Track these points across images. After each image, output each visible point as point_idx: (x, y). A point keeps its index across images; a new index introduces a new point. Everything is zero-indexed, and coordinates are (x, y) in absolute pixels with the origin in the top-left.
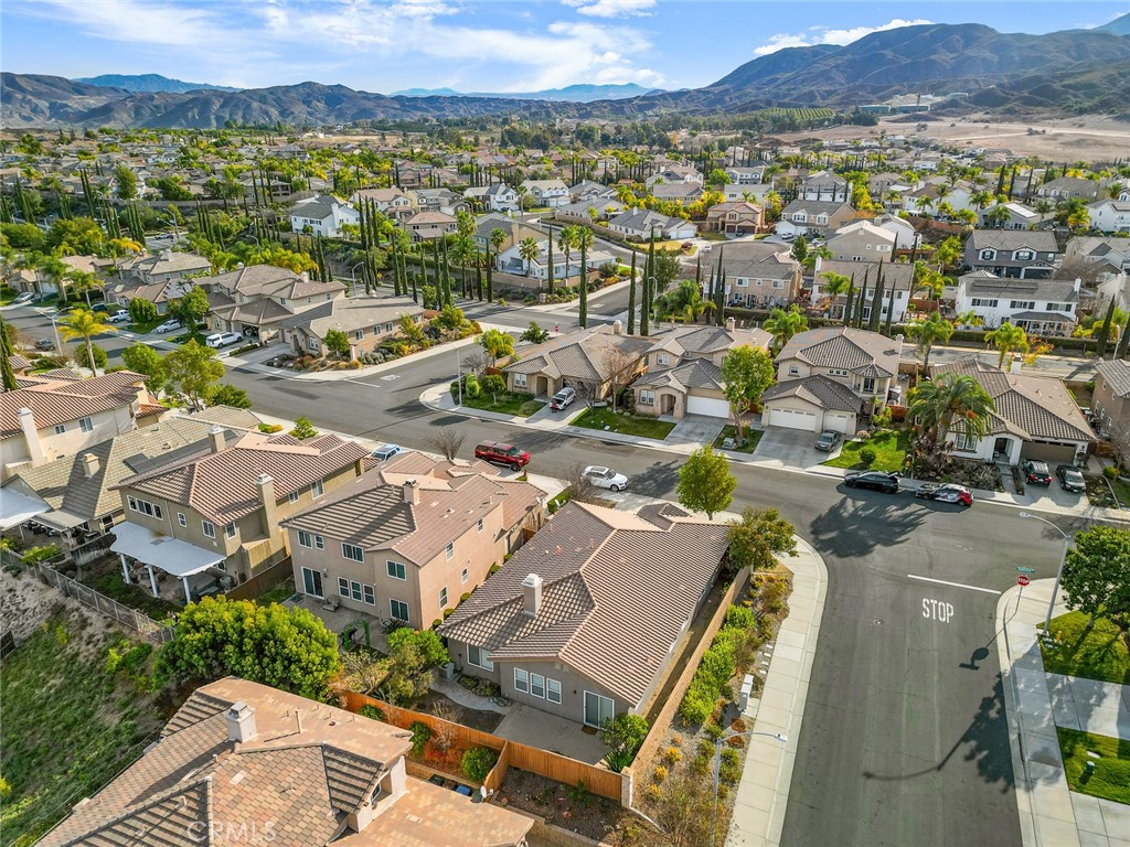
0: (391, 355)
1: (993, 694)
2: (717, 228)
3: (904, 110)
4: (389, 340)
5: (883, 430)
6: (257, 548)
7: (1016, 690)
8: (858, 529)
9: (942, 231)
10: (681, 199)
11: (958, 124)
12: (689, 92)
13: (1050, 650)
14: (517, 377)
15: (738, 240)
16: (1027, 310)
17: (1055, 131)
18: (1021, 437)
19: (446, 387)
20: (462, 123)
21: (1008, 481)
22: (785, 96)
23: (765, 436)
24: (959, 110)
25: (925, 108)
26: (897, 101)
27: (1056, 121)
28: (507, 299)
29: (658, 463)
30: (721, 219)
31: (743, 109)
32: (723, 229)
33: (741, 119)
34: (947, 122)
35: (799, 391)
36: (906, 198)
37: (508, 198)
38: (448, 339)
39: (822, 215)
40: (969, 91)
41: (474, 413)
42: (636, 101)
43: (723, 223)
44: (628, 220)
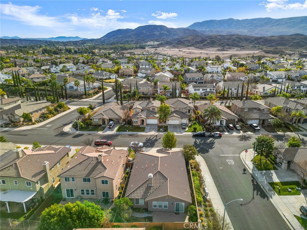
0: (45, 119)
1: (252, 179)
2: (122, 75)
3: (151, 45)
4: (43, 114)
5: (194, 122)
6: (46, 187)
7: (256, 176)
8: (203, 146)
9: (176, 74)
10: (110, 68)
11: (164, 49)
12: (95, 39)
13: (257, 166)
14: (95, 120)
15: (129, 78)
16: (206, 91)
17: (184, 50)
18: (225, 119)
19: (70, 126)
20: (25, 47)
21: (225, 130)
22: (121, 41)
23: (169, 127)
24: (163, 46)
25: (155, 45)
26: (149, 43)
27: (184, 48)
28: (72, 98)
29: (147, 138)
30: (123, 73)
31: (111, 44)
32: (124, 75)
33: (112, 47)
34: (161, 48)
35: (175, 114)
36: (165, 66)
37: (57, 69)
38: (61, 112)
39: (149, 71)
40: (164, 41)
41: (85, 133)
42: (80, 42)
43: (124, 74)
44: (97, 74)
